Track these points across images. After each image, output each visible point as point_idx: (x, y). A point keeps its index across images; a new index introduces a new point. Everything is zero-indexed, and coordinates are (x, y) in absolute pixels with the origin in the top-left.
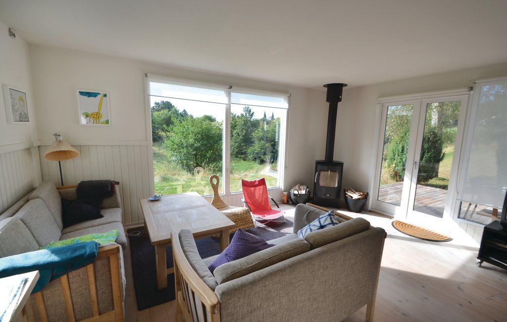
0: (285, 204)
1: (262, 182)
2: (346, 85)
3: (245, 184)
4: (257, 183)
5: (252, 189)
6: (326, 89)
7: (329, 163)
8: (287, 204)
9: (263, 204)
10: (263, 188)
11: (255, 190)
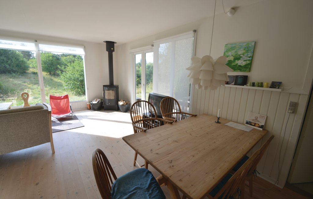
0: (88, 109)
1: (66, 97)
2: (116, 43)
3: (52, 98)
4: (63, 97)
5: (59, 101)
6: (105, 43)
7: (111, 86)
8: (90, 110)
9: (65, 109)
10: (67, 100)
11: (60, 102)
